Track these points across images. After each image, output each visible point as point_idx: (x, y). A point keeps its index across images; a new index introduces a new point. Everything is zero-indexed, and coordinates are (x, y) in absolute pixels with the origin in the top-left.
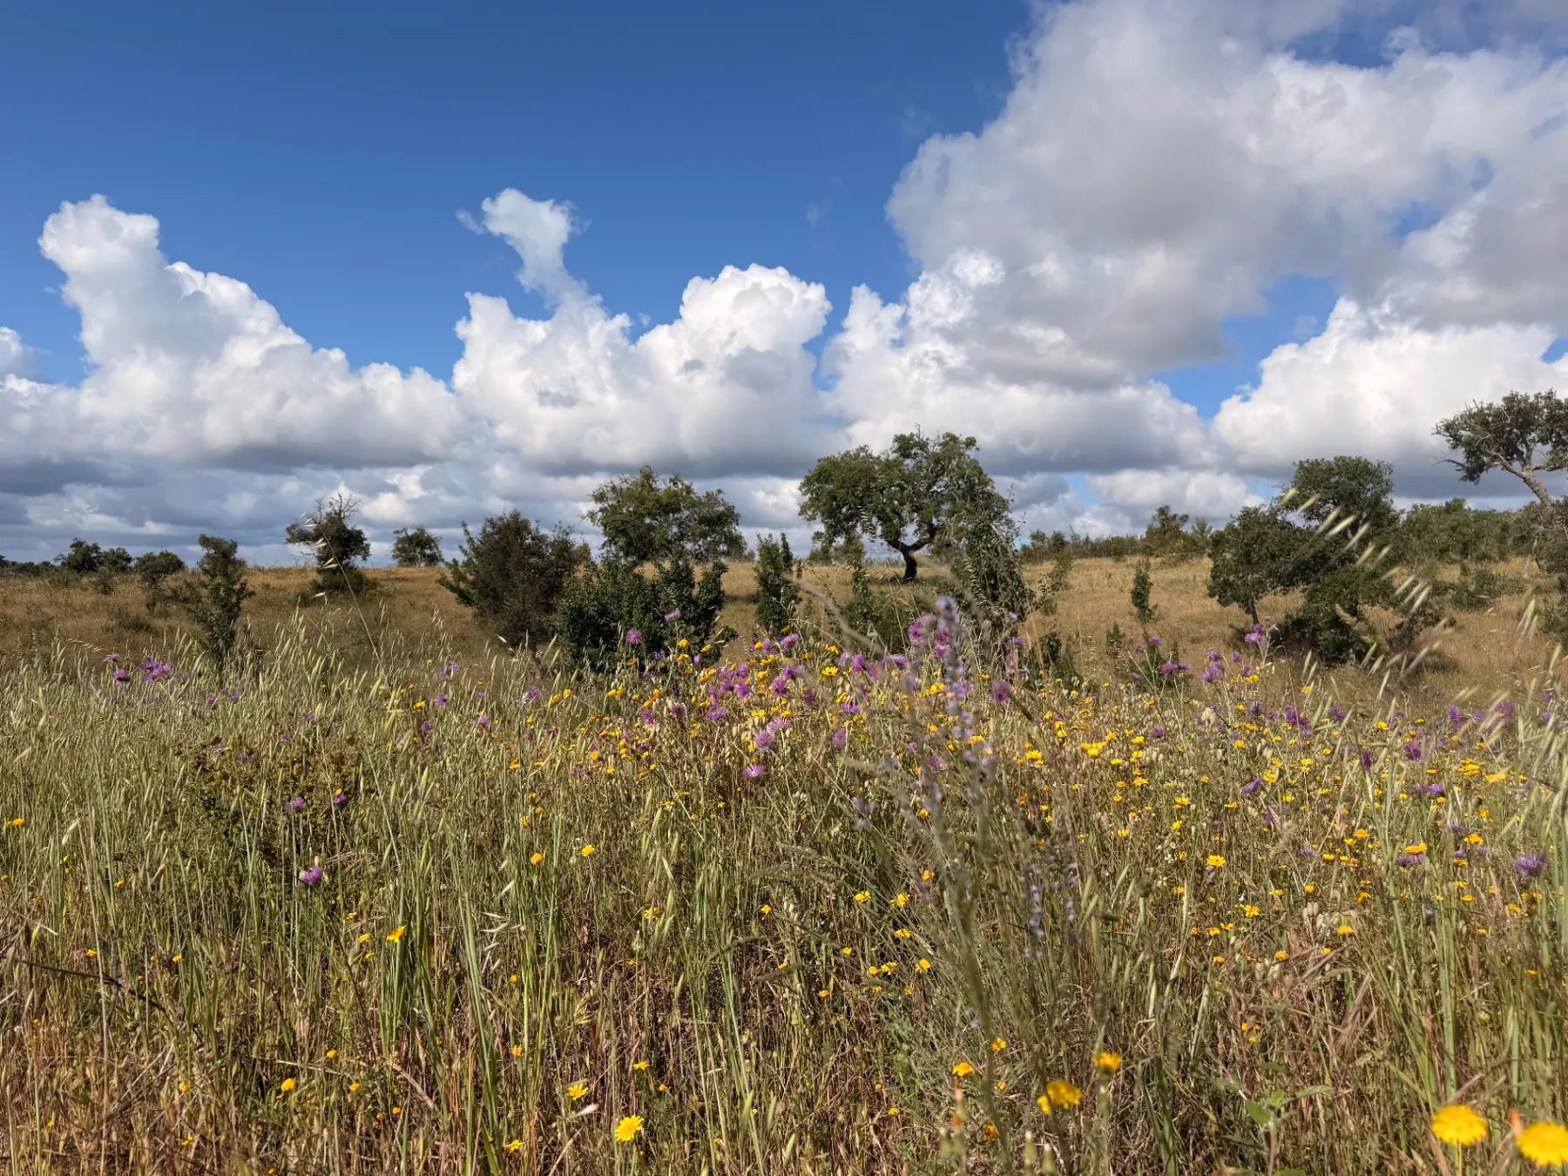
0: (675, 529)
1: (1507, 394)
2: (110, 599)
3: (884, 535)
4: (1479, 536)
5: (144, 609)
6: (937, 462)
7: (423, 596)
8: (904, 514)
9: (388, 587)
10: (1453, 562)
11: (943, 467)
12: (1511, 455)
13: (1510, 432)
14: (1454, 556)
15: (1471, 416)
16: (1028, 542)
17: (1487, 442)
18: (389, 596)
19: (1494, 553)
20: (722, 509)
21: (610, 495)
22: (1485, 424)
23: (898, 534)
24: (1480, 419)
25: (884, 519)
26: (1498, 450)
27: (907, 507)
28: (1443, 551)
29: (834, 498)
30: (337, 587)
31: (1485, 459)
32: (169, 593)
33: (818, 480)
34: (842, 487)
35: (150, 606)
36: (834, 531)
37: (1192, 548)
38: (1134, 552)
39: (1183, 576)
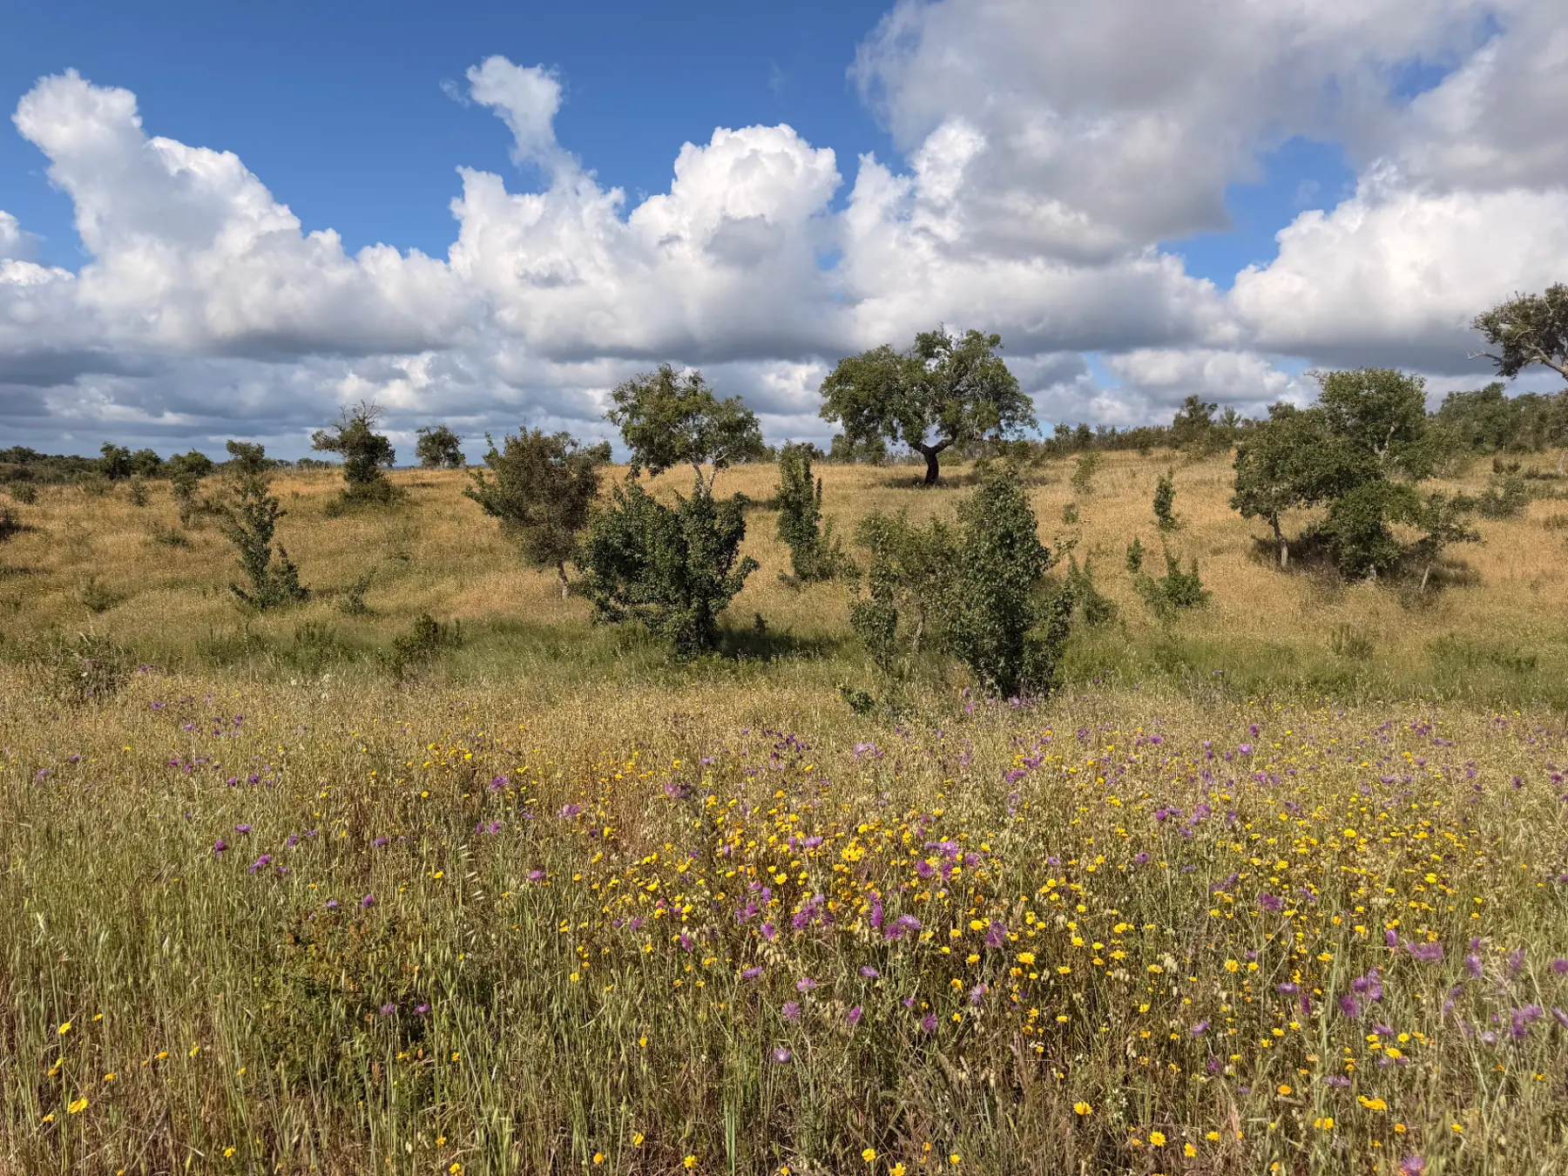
0: (695, 436)
1: (1551, 286)
2: (145, 511)
3: (906, 437)
4: (1514, 426)
5: (178, 520)
6: (960, 361)
7: (449, 503)
8: (927, 416)
9: (415, 494)
10: (1486, 453)
11: (966, 367)
12: (1552, 349)
13: (1552, 325)
14: (1488, 447)
15: (1513, 308)
16: (1053, 436)
17: (1526, 336)
18: (417, 504)
19: (1530, 444)
20: (741, 415)
21: (631, 394)
22: (1526, 317)
23: (920, 437)
24: (1523, 311)
25: (906, 422)
26: (1538, 345)
27: (928, 410)
28: (1478, 441)
29: (856, 401)
30: (365, 496)
31: (1524, 353)
32: (202, 504)
33: (839, 382)
34: (863, 390)
35: (185, 518)
36: (856, 431)
37: (1220, 439)
38: (1161, 444)
39: (1208, 476)
